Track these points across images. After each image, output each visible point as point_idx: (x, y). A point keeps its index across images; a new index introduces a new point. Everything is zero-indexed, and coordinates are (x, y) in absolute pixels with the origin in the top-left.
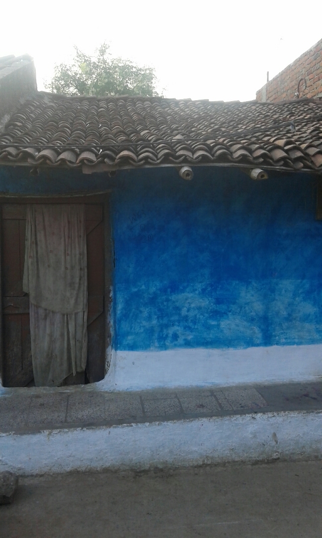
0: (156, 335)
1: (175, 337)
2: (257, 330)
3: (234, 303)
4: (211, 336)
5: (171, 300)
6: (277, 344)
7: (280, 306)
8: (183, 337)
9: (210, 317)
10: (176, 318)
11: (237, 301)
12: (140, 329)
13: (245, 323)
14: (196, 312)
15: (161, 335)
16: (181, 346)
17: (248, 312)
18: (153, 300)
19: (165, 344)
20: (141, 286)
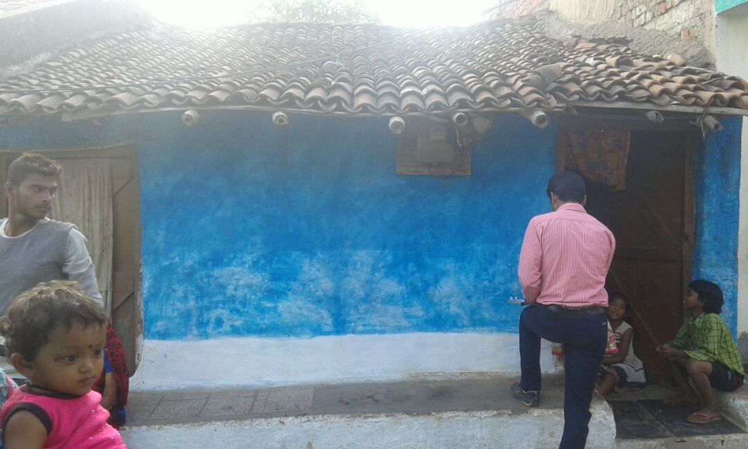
0: (194, 320)
1: (219, 322)
2: (325, 314)
3: (295, 280)
4: (266, 321)
5: (213, 275)
6: (353, 332)
7: (355, 283)
8: (230, 323)
9: (264, 298)
10: (219, 298)
11: (299, 277)
12: (173, 312)
13: (310, 305)
14: (246, 290)
15: (201, 320)
16: (226, 334)
17: (313, 291)
18: (189, 276)
19: (205, 332)
20: (174, 258)
